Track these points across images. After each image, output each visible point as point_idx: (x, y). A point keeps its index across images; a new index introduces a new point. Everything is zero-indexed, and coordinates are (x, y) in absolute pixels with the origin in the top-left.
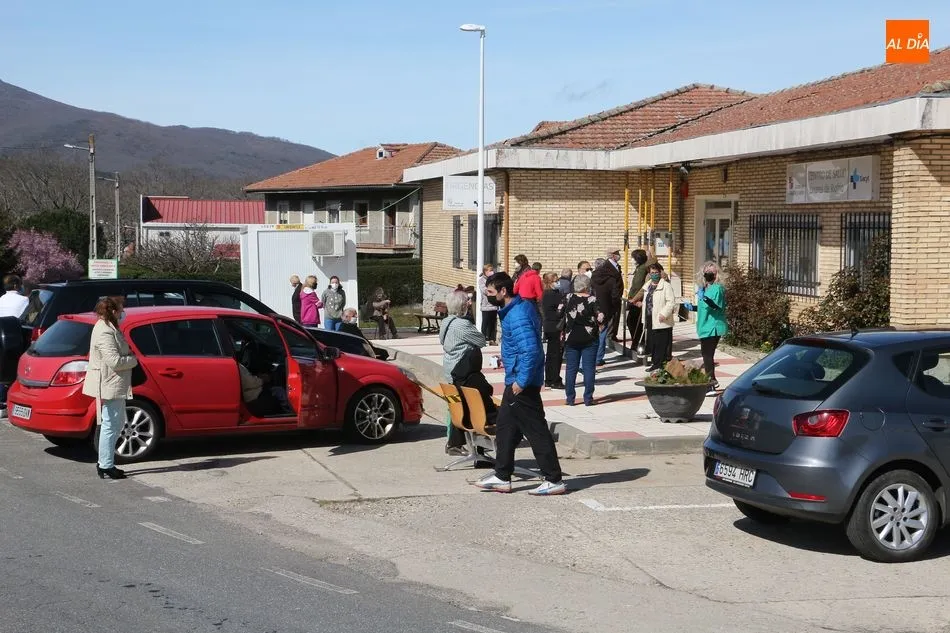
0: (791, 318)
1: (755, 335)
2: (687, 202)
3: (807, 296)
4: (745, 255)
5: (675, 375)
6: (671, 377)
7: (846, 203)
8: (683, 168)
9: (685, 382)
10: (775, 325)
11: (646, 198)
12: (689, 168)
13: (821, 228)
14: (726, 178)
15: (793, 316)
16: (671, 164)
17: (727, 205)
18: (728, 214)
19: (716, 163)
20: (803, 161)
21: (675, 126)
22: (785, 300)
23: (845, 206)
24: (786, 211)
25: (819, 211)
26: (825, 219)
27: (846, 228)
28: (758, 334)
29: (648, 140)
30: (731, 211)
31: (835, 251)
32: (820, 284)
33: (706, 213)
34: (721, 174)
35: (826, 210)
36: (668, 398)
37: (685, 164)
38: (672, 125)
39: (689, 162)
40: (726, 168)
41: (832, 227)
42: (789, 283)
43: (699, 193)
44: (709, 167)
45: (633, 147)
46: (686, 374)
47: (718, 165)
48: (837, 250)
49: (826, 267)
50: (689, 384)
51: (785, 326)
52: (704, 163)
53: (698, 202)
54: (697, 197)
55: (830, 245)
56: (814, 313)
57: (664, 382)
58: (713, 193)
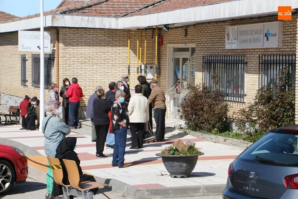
0: (228, 115)
1: (208, 125)
2: (162, 48)
3: (238, 102)
4: (200, 78)
5: (180, 150)
6: (178, 150)
7: (262, 49)
8: (164, 28)
9: (186, 153)
10: (220, 119)
11: (141, 46)
12: (168, 28)
13: (246, 63)
14: (186, 35)
15: (230, 114)
16: (157, 26)
17: (186, 50)
18: (187, 55)
19: (181, 25)
20: (235, 25)
21: (154, 4)
22: (225, 105)
23: (260, 50)
24: (225, 53)
25: (244, 53)
26: (249, 58)
27: (262, 63)
28: (210, 124)
29: (139, 12)
30: (189, 53)
31: (256, 77)
32: (246, 95)
33: (173, 55)
34: (183, 32)
35: (249, 53)
36: (176, 164)
37: (166, 26)
38: (152, 3)
39: (168, 25)
40: (186, 28)
41: (254, 62)
42: (227, 95)
43: (170, 43)
44: (176, 28)
45: (131, 16)
46: (186, 149)
47: (182, 27)
48: (256, 76)
49: (250, 86)
50: (189, 155)
51: (225, 120)
52: (176, 25)
53: (169, 48)
54: (168, 45)
55: (252, 73)
56: (244, 112)
57: (174, 154)
58: (178, 43)
